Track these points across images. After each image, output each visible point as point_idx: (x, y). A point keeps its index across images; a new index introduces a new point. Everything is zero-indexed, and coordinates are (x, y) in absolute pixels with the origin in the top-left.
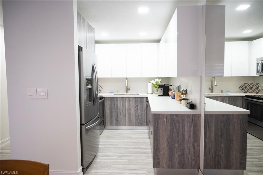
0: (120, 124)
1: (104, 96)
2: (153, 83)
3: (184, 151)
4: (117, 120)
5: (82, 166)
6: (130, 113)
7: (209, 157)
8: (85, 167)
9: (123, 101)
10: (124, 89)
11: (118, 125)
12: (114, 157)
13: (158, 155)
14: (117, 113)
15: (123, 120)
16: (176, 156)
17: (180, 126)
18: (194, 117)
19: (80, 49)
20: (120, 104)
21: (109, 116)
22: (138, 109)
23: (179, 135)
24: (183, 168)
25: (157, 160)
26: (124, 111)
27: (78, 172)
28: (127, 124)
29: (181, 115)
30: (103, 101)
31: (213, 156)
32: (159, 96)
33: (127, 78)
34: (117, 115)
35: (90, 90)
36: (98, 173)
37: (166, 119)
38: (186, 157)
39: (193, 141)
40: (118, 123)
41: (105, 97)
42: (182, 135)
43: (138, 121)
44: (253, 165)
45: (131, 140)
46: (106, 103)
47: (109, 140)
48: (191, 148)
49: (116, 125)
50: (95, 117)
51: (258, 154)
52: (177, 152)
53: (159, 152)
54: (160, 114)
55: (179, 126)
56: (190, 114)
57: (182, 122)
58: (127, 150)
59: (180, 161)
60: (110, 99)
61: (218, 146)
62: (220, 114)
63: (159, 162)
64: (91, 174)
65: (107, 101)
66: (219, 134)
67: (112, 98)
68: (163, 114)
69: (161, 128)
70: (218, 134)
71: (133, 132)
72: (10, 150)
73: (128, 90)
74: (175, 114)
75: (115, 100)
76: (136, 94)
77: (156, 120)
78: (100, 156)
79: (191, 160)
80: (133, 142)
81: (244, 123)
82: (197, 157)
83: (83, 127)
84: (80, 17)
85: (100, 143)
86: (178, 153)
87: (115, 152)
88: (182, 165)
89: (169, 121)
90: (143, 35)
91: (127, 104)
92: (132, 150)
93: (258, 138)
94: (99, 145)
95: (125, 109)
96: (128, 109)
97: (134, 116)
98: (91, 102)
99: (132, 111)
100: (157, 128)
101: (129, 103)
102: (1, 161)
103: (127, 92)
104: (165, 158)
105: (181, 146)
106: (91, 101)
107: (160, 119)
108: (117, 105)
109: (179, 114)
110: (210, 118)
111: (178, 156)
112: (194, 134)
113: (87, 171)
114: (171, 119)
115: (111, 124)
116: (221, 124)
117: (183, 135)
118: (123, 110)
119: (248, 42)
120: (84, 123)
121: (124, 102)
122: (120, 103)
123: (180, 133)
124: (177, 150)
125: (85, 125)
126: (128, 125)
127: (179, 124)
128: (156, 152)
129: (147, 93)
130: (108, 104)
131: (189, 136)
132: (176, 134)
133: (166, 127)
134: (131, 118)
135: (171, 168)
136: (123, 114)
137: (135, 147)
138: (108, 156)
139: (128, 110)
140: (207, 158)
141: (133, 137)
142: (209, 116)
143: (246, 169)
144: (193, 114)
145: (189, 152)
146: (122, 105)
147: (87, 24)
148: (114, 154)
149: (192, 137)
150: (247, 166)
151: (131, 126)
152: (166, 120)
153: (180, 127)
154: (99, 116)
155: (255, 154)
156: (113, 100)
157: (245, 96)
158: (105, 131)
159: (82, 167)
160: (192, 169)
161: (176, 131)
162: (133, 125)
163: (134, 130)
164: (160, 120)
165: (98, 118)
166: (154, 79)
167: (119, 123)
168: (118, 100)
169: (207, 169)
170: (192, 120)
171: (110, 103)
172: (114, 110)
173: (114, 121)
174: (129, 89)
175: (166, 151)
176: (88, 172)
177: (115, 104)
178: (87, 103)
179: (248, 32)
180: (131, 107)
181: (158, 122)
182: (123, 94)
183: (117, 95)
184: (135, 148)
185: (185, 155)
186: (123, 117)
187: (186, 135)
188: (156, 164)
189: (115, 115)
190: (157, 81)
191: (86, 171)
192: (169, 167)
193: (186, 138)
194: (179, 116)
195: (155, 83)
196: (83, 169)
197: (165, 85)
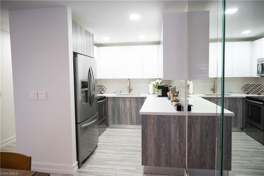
0: (122, 123)
1: (106, 97)
2: (153, 84)
3: (170, 150)
4: (119, 119)
5: (77, 161)
6: (131, 113)
7: (195, 156)
8: (81, 162)
9: (124, 101)
10: (127, 89)
11: (120, 124)
12: (110, 154)
13: (145, 153)
14: (119, 112)
15: (124, 119)
16: (163, 155)
17: (167, 127)
18: (180, 118)
19: (75, 54)
20: (121, 104)
21: (111, 115)
22: (138, 109)
23: (165, 135)
24: (169, 167)
25: (145, 158)
26: (125, 111)
27: (73, 166)
28: (128, 123)
29: (167, 116)
30: (106, 100)
31: (199, 155)
32: (159, 96)
33: (129, 79)
34: (119, 115)
35: (86, 92)
36: (92, 168)
37: (154, 120)
38: (172, 156)
39: (179, 141)
40: (120, 122)
41: (107, 97)
42: (168, 136)
43: (139, 121)
44: (242, 166)
45: (130, 139)
46: (108, 103)
47: (109, 138)
48: (177, 148)
49: (118, 124)
50: (92, 116)
51: (251, 156)
52: (163, 151)
53: (147, 150)
54: (147, 115)
55: (166, 127)
56: (176, 116)
57: (168, 123)
58: (124, 148)
59: (167, 160)
60: (112, 99)
61: (203, 147)
62: (206, 116)
63: (147, 160)
64: (86, 168)
65: (110, 101)
66: (205, 135)
68: (151, 115)
69: (149, 128)
70: (204, 135)
71: (134, 130)
72: (16, 145)
73: (130, 90)
74: (162, 115)
75: (117, 100)
76: (138, 94)
77: (144, 120)
78: (98, 153)
79: (177, 159)
80: (131, 141)
81: (228, 125)
82: (183, 156)
83: (79, 125)
84: (77, 26)
85: (99, 141)
86: (165, 152)
87: (113, 149)
88: (169, 164)
89: (155, 122)
90: (142, 38)
91: (128, 104)
92: (128, 148)
93: (257, 140)
94: (98, 142)
95: (126, 108)
96: (129, 108)
97: (135, 116)
98: (88, 103)
99: (133, 111)
100: (145, 128)
101: (131, 103)
102: (1, 153)
103: (130, 92)
104: (152, 156)
105: (168, 145)
106: (88, 102)
107: (147, 120)
108: (119, 105)
109: (166, 115)
110: (195, 119)
111: (165, 155)
112: (179, 135)
113: (82, 166)
114: (158, 120)
115: (114, 123)
116: (206, 125)
117: (170, 135)
118: (125, 109)
119: (250, 42)
120: (79, 123)
121: (125, 101)
122: (122, 102)
123: (167, 133)
124: (164, 150)
125: (80, 124)
126: (129, 125)
127: (165, 125)
128: (144, 151)
129: (149, 94)
130: (110, 104)
131: (175, 137)
132: (163, 134)
133: (153, 128)
134: (132, 117)
135: (159, 166)
136: (125, 114)
137: (132, 145)
138: (104, 153)
139: (129, 110)
140: (192, 158)
141: (132, 135)
142: (193, 119)
143: (231, 170)
144: (178, 116)
145: (175, 152)
146: (124, 104)
147: (85, 31)
148: (110, 151)
149: (178, 137)
150: (232, 167)
151: (132, 125)
152: (153, 121)
153: (167, 128)
154: (97, 116)
155: (249, 156)
156: (115, 100)
157: (245, 97)
158: (107, 129)
159: (77, 162)
160: (178, 167)
161: (162, 131)
162: (134, 124)
163: (135, 130)
164: (148, 121)
165: (97, 117)
166: (154, 80)
167: (121, 122)
168: (120, 100)
169: (192, 168)
170: (178, 121)
171: (112, 103)
172: (116, 110)
173: (116, 120)
174: (132, 90)
175: (154, 150)
176: (84, 167)
177: (117, 104)
178: (82, 104)
179: (247, 33)
180: (132, 106)
181: (146, 122)
182: (125, 94)
183: (120, 95)
184: (131, 146)
185: (172, 154)
186: (124, 116)
187: (173, 135)
188: (144, 162)
189: (117, 114)
190: (157, 82)
191: (82, 165)
192: (156, 165)
193: (173, 138)
194: (166, 117)
195: (155, 84)
196: (78, 163)
197: (164, 86)
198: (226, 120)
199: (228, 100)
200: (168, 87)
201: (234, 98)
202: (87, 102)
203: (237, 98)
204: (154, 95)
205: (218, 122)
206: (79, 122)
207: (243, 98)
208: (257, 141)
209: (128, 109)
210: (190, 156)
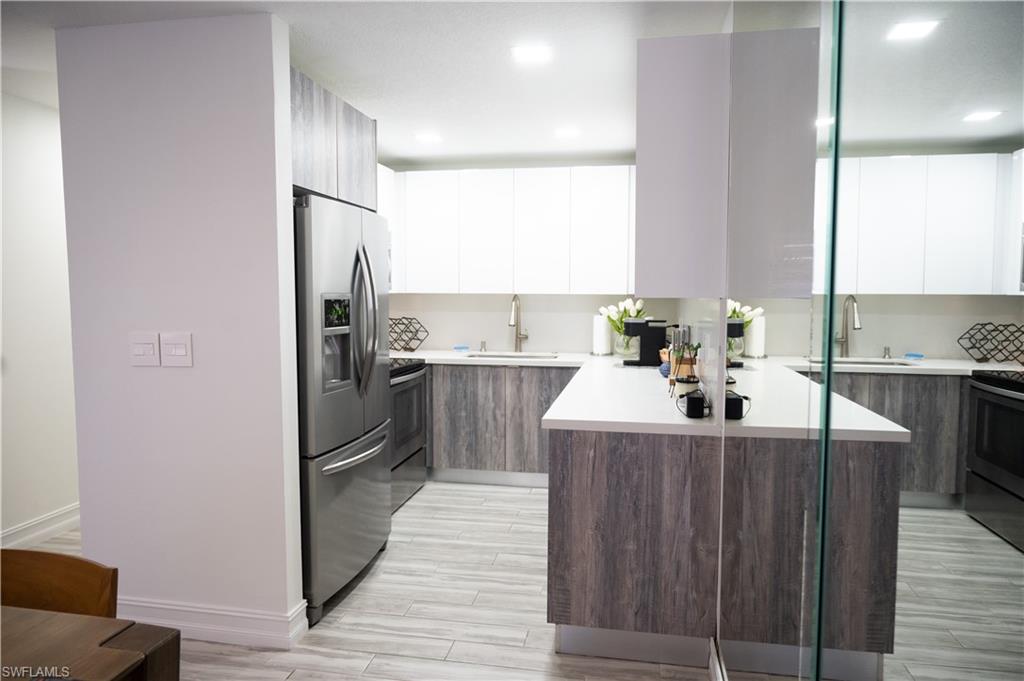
0: (485, 464)
1: (426, 362)
2: (609, 317)
3: (657, 568)
4: (473, 449)
5: (304, 598)
6: (521, 426)
7: (753, 595)
8: (318, 602)
9: (496, 378)
10: (508, 335)
11: (476, 468)
12: (431, 579)
13: (562, 578)
14: (476, 423)
15: (495, 449)
16: (630, 586)
17: (645, 478)
18: (697, 447)
19: (301, 196)
20: (484, 390)
21: (444, 433)
23: (640, 510)
24: (653, 631)
25: (561, 596)
26: (499, 417)
27: (288, 618)
28: (509, 466)
29: (647, 436)
30: (425, 375)
31: (768, 593)
32: (627, 363)
33: (516, 296)
34: (474, 432)
35: (344, 339)
36: (360, 628)
37: (595, 451)
38: (665, 592)
39: (691, 534)
40: (477, 461)
41: (431, 365)
42: (649, 512)
44: (942, 640)
45: (513, 523)
46: (434, 386)
47: (433, 518)
48: (685, 559)
49: (471, 468)
50: (366, 433)
51: (981, 603)
52: (631, 572)
53: (568, 567)
54: (572, 431)
55: (641, 477)
56: (682, 436)
57: (650, 465)
58: (487, 557)
59: (644, 606)
60: (448, 372)
61: (786, 558)
62: (798, 440)
63: (567, 604)
64: (338, 628)
65: (440, 379)
66: (792, 512)
67: (457, 371)
68: (584, 432)
69: (575, 482)
70: (789, 514)
71: (529, 494)
73: (520, 339)
74: (628, 434)
75: (467, 377)
76: (550, 354)
77: (558, 452)
78: (385, 573)
79: (683, 603)
80: (517, 532)
81: (886, 476)
82: (706, 592)
83: (312, 465)
84: (310, 89)
85: (393, 528)
86: (636, 576)
87: (443, 562)
88: (649, 620)
89: (602, 459)
90: (568, 136)
91: (509, 390)
92: (502, 557)
93: (1008, 542)
94: (387, 534)
95: (503, 407)
96: (514, 408)
97: (536, 438)
98: (349, 381)
99: (528, 416)
100: (563, 483)
101: (519, 389)
103: (518, 348)
104: (587, 589)
105: (648, 550)
106: (349, 378)
107: (571, 449)
108: (475, 394)
109: (642, 434)
110: (756, 453)
111: (637, 585)
112: (694, 510)
113: (325, 619)
114: (613, 451)
115: (454, 464)
116: (798, 476)
117: (656, 509)
118: (498, 412)
119: (995, 155)
120: (315, 454)
121: (499, 383)
122: (487, 386)
123: (644, 504)
124: (634, 565)
125: (317, 460)
126: (514, 470)
127: (639, 469)
128: (556, 568)
129: (592, 354)
130: (441, 392)
131: (678, 517)
132: (629, 507)
133: (593, 480)
134: (526, 443)
135: (612, 628)
136: (496, 428)
137: (517, 549)
138: (411, 573)
139: (513, 413)
140: (743, 600)
141: (522, 512)
142: (750, 451)
143: (892, 652)
144: (692, 437)
145: (678, 574)
146: (494, 393)
147: (341, 108)
148: (434, 568)
149: (688, 520)
150: (896, 640)
151: (524, 471)
152: (592, 453)
153: (645, 483)
154: (386, 432)
155: (969, 601)
156: (461, 377)
157: (970, 374)
158: (430, 486)
159: (304, 603)
160: (685, 634)
161: (628, 494)
162: (532, 471)
163: (534, 490)
164: (572, 453)
165: (384, 437)
166: (614, 300)
167: (481, 460)
168: (477, 375)
169: (742, 639)
170: (688, 458)
171: (448, 387)
172: (463, 414)
173: (464, 452)
174: (526, 337)
175: (594, 565)
176: (330, 623)
177: (469, 392)
178: (327, 386)
179: (985, 119)
180: (524, 401)
181: (565, 460)
182: (501, 353)
183: (480, 356)
184: (516, 552)
185: (663, 585)
186: (494, 438)
187: (667, 510)
188: (558, 612)
189: (467, 429)
190: (625, 310)
191: (323, 616)
192: (602, 624)
193: (668, 522)
194: (641, 440)
195: (615, 317)
196: (307, 607)
197: (650, 324)
198: (877, 456)
199: (901, 382)
200: (663, 330)
201: (926, 378)
202: (344, 377)
203: (938, 379)
204: (609, 358)
205: (847, 463)
206: (312, 451)
207: (963, 377)
208: (1010, 547)
209: (509, 413)
210: (731, 594)
